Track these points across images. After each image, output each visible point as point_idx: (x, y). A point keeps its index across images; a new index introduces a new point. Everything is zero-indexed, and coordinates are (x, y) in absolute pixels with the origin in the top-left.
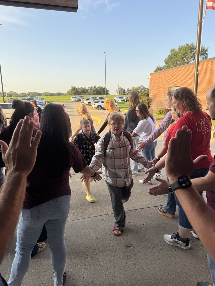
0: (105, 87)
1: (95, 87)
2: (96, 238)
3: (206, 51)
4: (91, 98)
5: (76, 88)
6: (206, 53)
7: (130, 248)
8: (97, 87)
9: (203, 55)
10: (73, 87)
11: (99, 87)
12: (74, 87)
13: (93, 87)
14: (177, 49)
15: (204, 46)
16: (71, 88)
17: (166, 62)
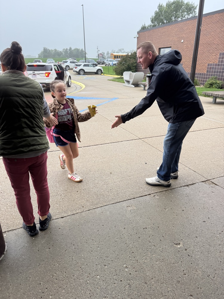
0: (82, 49)
1: (70, 49)
2: (129, 235)
3: (195, 9)
4: (69, 61)
5: (49, 51)
6: (195, 11)
7: (179, 246)
8: (73, 49)
9: (192, 13)
10: (45, 48)
11: (75, 50)
12: (47, 49)
13: (69, 49)
14: (164, 5)
15: (193, 3)
16: (42, 50)
17: (152, 21)
